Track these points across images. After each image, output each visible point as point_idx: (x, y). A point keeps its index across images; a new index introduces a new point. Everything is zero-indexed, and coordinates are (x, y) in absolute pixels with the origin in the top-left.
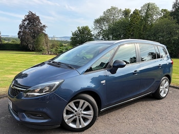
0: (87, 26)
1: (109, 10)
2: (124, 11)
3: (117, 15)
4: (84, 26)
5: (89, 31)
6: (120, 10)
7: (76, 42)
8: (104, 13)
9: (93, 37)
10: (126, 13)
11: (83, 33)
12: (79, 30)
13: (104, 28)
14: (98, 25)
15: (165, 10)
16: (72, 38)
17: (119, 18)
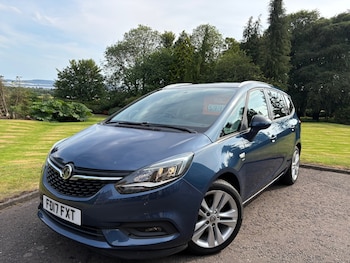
0: (91, 61)
1: (135, 30)
2: (164, 35)
3: (150, 42)
4: (85, 59)
5: (96, 70)
6: (156, 33)
7: (67, 91)
8: (126, 35)
9: (104, 82)
10: (167, 39)
11: (83, 74)
12: (75, 68)
13: (126, 65)
14: (115, 59)
15: (232, 40)
16: (58, 84)
17: (154, 47)
